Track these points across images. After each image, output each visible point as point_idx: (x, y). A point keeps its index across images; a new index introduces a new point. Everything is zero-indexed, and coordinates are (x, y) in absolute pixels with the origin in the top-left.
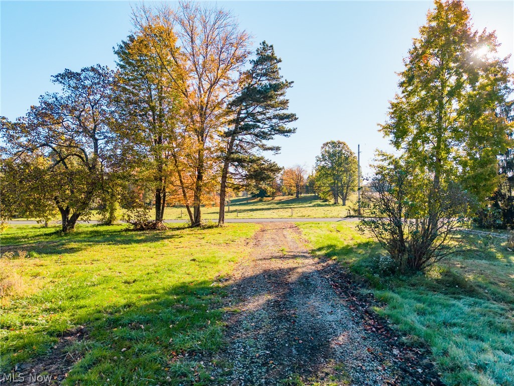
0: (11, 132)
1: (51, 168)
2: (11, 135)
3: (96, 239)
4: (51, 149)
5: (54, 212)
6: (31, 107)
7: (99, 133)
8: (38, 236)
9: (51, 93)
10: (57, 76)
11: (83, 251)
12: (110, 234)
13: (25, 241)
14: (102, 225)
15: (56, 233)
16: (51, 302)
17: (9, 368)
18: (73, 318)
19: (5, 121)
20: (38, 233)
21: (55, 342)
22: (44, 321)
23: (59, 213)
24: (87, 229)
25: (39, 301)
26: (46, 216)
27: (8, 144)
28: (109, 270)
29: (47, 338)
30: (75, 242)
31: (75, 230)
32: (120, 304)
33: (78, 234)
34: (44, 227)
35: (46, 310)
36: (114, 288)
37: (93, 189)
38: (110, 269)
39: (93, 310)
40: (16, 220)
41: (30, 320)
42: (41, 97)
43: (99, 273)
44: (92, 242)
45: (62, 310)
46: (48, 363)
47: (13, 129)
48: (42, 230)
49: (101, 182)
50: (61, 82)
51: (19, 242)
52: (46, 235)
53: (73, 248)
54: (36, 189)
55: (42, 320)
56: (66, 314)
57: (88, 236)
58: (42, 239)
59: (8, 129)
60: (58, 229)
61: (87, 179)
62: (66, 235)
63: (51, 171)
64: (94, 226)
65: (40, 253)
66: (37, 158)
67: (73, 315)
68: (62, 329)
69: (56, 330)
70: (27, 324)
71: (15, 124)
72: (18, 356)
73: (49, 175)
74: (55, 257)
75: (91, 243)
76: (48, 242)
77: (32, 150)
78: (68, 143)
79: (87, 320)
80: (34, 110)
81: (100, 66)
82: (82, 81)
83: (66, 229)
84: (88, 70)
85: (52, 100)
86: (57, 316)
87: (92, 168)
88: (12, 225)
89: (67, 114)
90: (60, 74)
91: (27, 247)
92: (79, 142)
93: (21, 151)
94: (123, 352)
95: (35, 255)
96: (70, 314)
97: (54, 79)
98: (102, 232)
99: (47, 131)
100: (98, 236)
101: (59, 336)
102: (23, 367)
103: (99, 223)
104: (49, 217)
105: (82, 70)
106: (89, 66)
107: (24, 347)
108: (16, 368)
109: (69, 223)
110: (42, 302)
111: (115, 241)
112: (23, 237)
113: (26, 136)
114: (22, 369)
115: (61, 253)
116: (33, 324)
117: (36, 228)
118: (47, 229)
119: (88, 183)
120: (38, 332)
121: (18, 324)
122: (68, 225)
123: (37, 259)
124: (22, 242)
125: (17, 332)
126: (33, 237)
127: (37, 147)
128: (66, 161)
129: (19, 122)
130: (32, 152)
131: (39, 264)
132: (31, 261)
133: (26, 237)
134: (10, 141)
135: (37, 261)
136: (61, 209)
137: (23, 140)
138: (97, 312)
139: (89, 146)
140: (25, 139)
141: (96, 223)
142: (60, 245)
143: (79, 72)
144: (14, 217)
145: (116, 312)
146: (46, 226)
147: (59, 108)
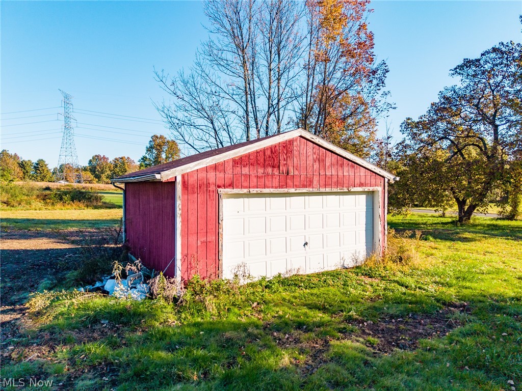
0: (415, 130)
1: (448, 160)
2: (414, 133)
3: (493, 232)
4: (448, 141)
5: (451, 202)
6: (432, 104)
7: (500, 118)
8: (435, 224)
9: (449, 86)
10: (456, 68)
11: (477, 242)
12: (511, 229)
13: (424, 227)
14: (503, 219)
15: (453, 222)
16: (440, 277)
17: (406, 314)
18: (458, 294)
19: (409, 121)
20: (435, 222)
21: (440, 308)
22: (433, 290)
23: (456, 203)
24: (484, 222)
25: (430, 274)
26: (444, 206)
27: (412, 141)
28: (502, 264)
29: (435, 302)
30: (469, 232)
31: (471, 221)
32: (508, 295)
33: (474, 226)
34: (441, 217)
35: (436, 282)
36: (505, 280)
37: (491, 179)
38: (504, 263)
39: (478, 293)
40: (418, 208)
41: (423, 286)
42: (440, 93)
43: (490, 264)
44: (487, 234)
45: (449, 285)
46: (434, 320)
47: (417, 127)
48: (439, 219)
49: (500, 171)
50: (459, 74)
51: (419, 227)
52: (442, 223)
53: (466, 238)
54: (435, 180)
55: (432, 288)
56: (452, 289)
57: (485, 228)
58: (439, 227)
59: (412, 128)
60: (454, 219)
61: (484, 169)
62: (462, 225)
63: (449, 163)
64: (492, 219)
65: (435, 238)
66: (436, 152)
67: (458, 292)
68: (447, 299)
69: (442, 299)
70: (420, 288)
71: (418, 123)
72: (411, 307)
73: (446, 167)
74: (448, 243)
75: (486, 236)
76: (443, 229)
77: (431, 144)
78: (466, 133)
79: (471, 300)
80: (434, 107)
81: (502, 44)
82: (482, 66)
83: (462, 220)
84: (488, 52)
85: (451, 93)
86: (444, 289)
87: (492, 157)
88: (414, 213)
89: (465, 104)
90: (458, 66)
91: (426, 231)
92: (477, 131)
93: (422, 146)
94: (503, 336)
95: (431, 239)
96: (456, 291)
97: (453, 72)
98: (502, 226)
99: (446, 124)
100: (496, 229)
101: (444, 304)
102: (416, 316)
103: (499, 217)
104: (446, 207)
105: (482, 55)
106: (490, 48)
107: (416, 303)
108: (410, 315)
109: (465, 215)
110: (432, 276)
111: (515, 236)
112: (423, 224)
113: (426, 132)
114: (414, 318)
115: (454, 241)
116: (424, 290)
117: (434, 217)
118: (444, 219)
119: (485, 173)
120: (427, 296)
121: (413, 286)
122: (464, 216)
123: (432, 242)
124: (421, 227)
125: (413, 292)
126: (431, 224)
127: (436, 141)
128: (463, 151)
129: (421, 120)
130: (432, 146)
131: (433, 246)
132: (427, 244)
133: (425, 224)
134: (413, 138)
135: (433, 244)
136: (457, 200)
137: (424, 136)
138: (482, 296)
139: (488, 134)
140: (426, 135)
141: (496, 217)
142: (454, 233)
143: (479, 57)
144: (416, 206)
145: (502, 301)
146: (443, 216)
147: (457, 100)
